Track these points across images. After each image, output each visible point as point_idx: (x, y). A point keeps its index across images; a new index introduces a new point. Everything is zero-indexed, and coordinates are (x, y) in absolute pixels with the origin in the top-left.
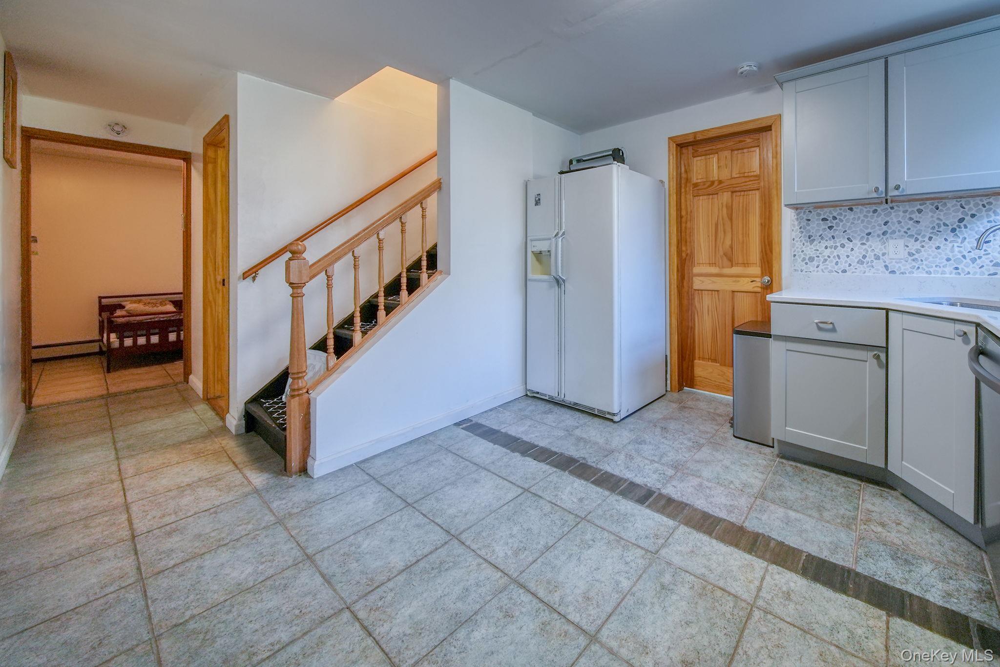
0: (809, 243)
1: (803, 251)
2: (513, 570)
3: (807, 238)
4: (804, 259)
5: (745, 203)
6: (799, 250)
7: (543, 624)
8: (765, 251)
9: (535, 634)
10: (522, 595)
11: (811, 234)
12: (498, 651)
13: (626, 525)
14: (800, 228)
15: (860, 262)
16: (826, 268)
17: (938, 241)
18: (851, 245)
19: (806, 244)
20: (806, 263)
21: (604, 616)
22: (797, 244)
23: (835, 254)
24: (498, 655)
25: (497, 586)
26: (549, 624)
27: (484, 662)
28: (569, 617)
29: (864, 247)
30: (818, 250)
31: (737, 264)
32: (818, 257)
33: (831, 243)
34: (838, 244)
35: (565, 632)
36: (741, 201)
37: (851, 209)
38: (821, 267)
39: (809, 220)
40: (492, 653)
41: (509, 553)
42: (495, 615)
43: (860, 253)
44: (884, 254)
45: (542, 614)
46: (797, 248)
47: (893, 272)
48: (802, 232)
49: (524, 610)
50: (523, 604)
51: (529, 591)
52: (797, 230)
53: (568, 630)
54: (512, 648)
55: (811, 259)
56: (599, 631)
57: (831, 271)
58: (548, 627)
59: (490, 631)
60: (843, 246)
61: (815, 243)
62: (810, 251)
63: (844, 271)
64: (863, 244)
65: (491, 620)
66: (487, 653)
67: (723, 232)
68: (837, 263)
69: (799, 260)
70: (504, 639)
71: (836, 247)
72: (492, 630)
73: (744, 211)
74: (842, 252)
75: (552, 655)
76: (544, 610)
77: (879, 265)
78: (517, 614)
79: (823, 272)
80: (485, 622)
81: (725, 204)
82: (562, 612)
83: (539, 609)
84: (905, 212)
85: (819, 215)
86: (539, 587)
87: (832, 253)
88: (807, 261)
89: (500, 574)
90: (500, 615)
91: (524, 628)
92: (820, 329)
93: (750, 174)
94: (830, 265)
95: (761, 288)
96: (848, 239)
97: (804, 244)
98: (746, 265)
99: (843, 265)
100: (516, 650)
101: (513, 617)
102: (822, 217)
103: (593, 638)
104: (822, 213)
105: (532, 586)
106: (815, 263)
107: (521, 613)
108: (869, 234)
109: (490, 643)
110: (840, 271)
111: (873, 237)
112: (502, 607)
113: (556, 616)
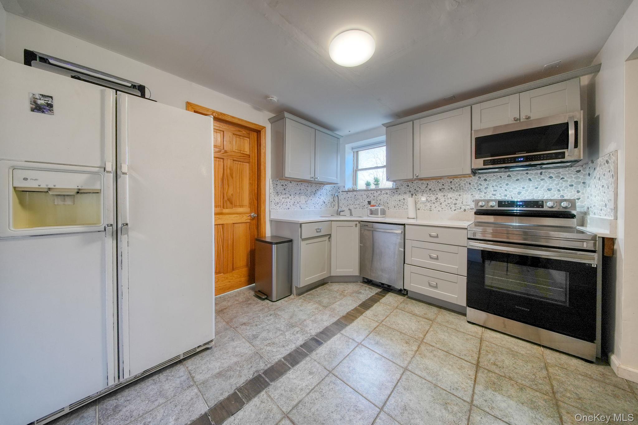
0: (277, 196)
1: (274, 200)
2: (374, 411)
3: (276, 193)
4: (275, 203)
5: (241, 169)
6: (273, 198)
7: (405, 390)
8: (253, 198)
9: (411, 393)
10: (391, 403)
11: (277, 191)
12: (426, 410)
13: (338, 352)
14: (274, 188)
15: (293, 205)
16: (283, 207)
17: (311, 198)
18: (290, 197)
19: (276, 196)
20: (276, 205)
21: (394, 364)
22: (272, 196)
23: (286, 201)
24: (427, 409)
25: (387, 420)
26: (404, 387)
27: (433, 416)
28: (398, 378)
29: (295, 198)
30: (280, 199)
31: (236, 206)
32: (280, 202)
33: (284, 196)
34: (287, 197)
35: (406, 379)
36: (239, 167)
37: (291, 182)
38: (281, 207)
39: (277, 185)
40: (427, 412)
41: (359, 417)
42: (407, 416)
43: (293, 201)
44: (300, 201)
45: (400, 390)
46: (272, 198)
47: (302, 208)
48: (274, 190)
49: (400, 400)
50: (396, 401)
51: (387, 399)
52: (272, 189)
53: (405, 378)
54: (422, 403)
55: (278, 203)
56: (402, 367)
57: (284, 209)
58: (406, 387)
59: (417, 417)
60: (288, 198)
61: (279, 196)
62: (277, 199)
63: (289, 209)
64: (294, 197)
65: (411, 417)
66: (429, 415)
67: (227, 186)
68: (286, 205)
69: (273, 204)
70: (418, 407)
71: (286, 198)
72: (416, 416)
73: (241, 174)
74: (288, 200)
75: (419, 384)
76: (398, 390)
77: (298, 205)
78: (403, 403)
79: (282, 209)
80: (412, 421)
81: (228, 166)
82: (397, 381)
83: (397, 392)
84: (305, 186)
85: (280, 183)
86: (384, 394)
87: (285, 200)
88: (276, 204)
89: (378, 420)
90: (406, 414)
91: (410, 398)
92: (317, 232)
93: (244, 152)
94: (284, 206)
95: (250, 219)
96: (290, 195)
97: (275, 196)
98: (241, 206)
99: (288, 206)
100: (422, 400)
101: (405, 405)
102: (282, 184)
103: (406, 369)
104: (282, 182)
105: (384, 398)
106: (279, 205)
107: (402, 401)
108: (296, 193)
109: (423, 415)
110: (287, 209)
111: (297, 194)
112: (401, 413)
113: (399, 384)
